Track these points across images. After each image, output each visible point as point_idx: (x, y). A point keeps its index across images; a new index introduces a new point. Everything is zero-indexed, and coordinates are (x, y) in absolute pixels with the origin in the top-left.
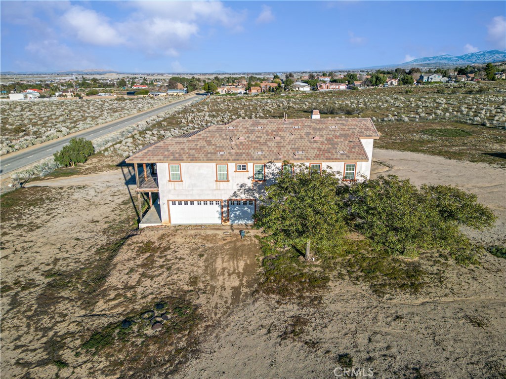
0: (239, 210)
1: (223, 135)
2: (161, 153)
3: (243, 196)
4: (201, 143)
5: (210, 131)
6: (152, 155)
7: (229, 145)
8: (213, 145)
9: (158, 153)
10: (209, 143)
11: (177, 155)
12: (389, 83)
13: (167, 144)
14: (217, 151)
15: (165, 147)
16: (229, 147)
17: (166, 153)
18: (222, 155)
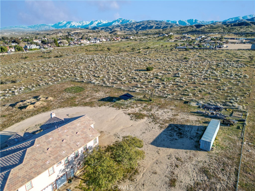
0: (60, 181)
1: (38, 152)
2: (17, 181)
3: (61, 174)
4: (33, 163)
5: (29, 153)
6: (14, 186)
7: (46, 156)
8: (39, 160)
9: (15, 182)
10: (36, 160)
11: (28, 177)
12: (9, 50)
13: (14, 174)
14: (45, 162)
15: (15, 176)
16: (47, 156)
17: (20, 179)
18: (49, 163)
